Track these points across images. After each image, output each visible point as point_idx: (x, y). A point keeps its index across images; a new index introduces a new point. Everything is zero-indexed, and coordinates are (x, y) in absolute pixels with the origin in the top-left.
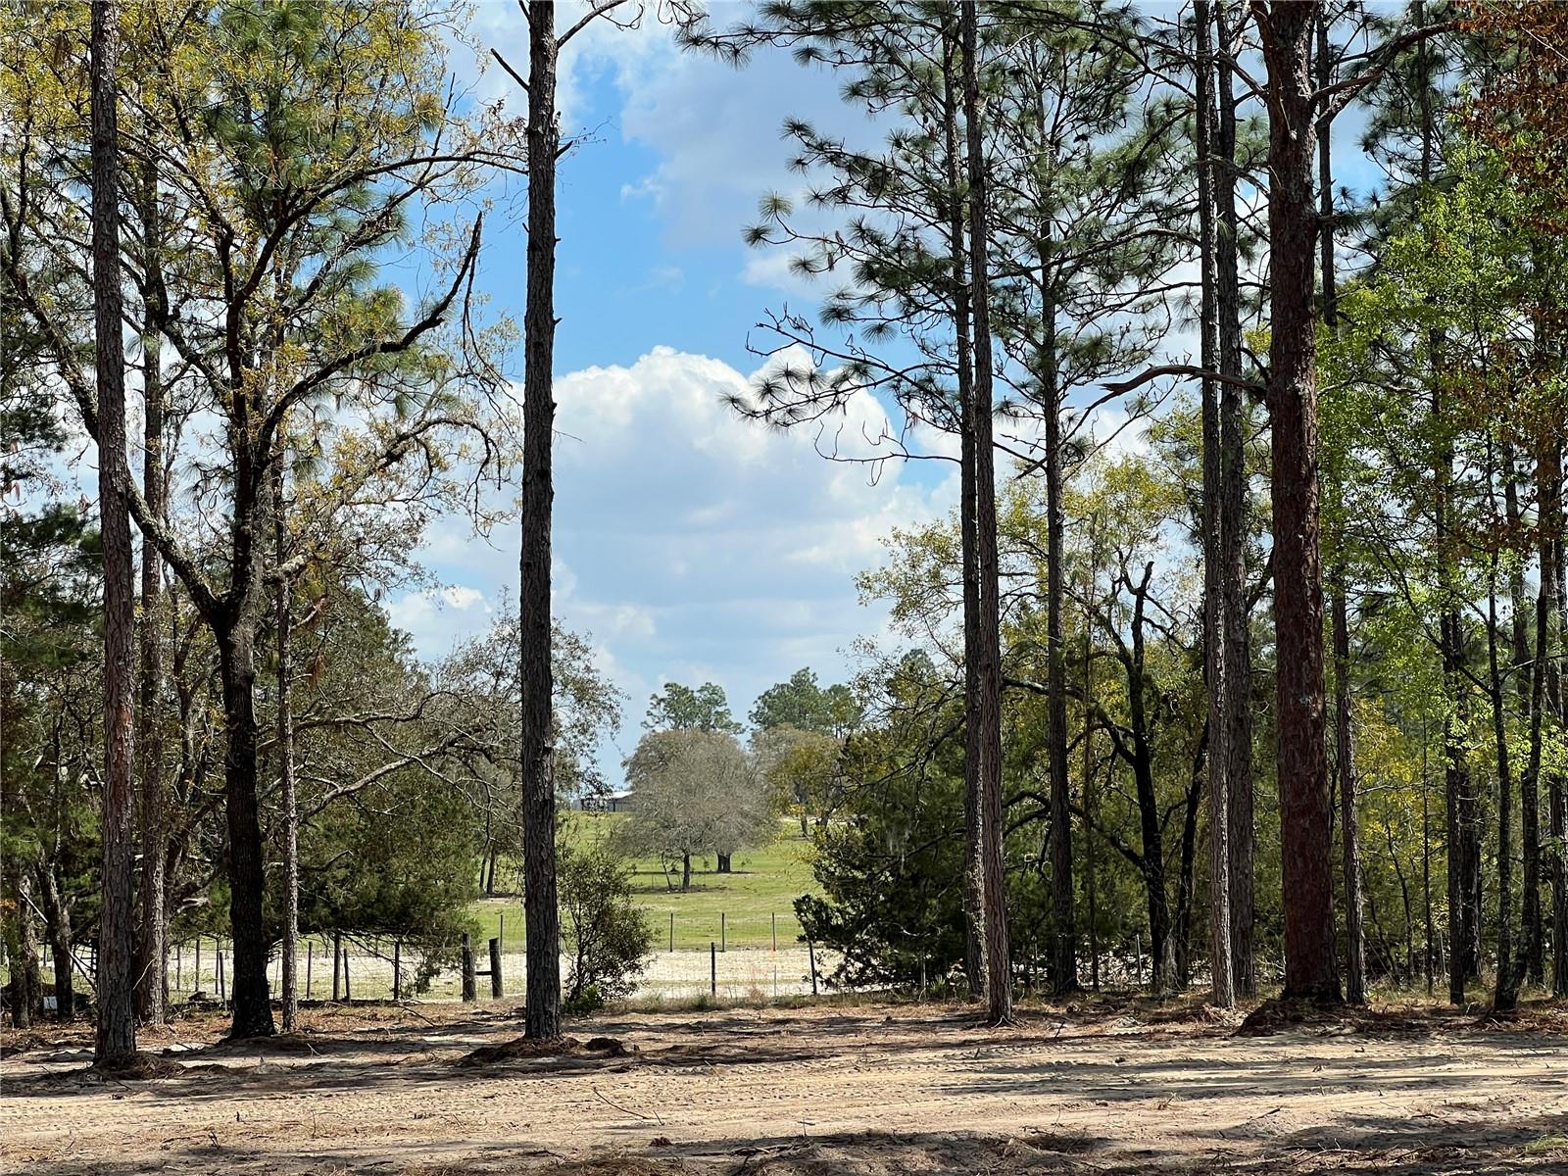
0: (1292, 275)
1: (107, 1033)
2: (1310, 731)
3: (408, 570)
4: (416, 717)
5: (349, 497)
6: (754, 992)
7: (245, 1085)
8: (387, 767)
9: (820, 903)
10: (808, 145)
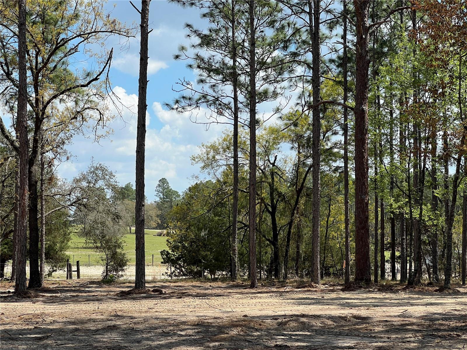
0: (362, 76)
1: (19, 285)
2: (365, 206)
4: (69, 195)
6: (154, 278)
8: (56, 209)
9: (167, 252)
10: (191, 31)
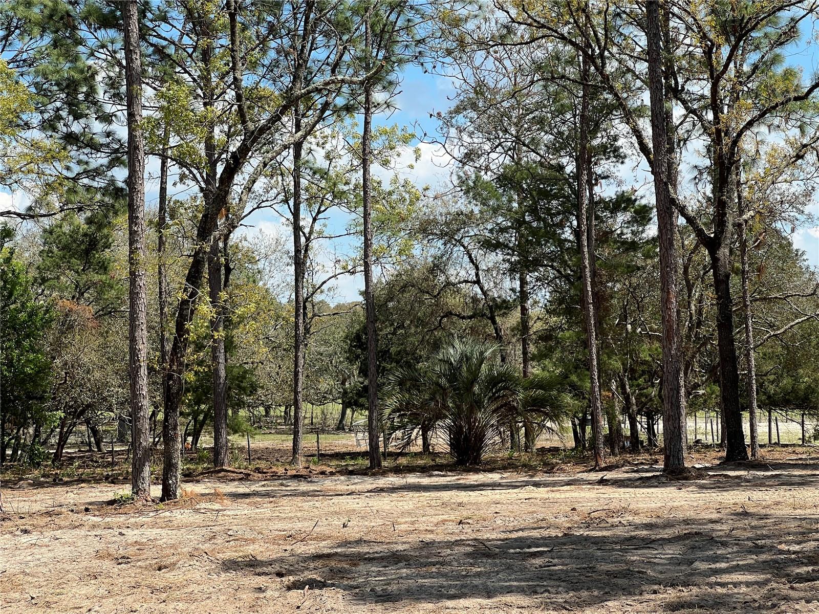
1: (670, 456)
3: (805, 217)
4: (812, 294)
5: (776, 179)
7: (743, 484)
8: (797, 321)
